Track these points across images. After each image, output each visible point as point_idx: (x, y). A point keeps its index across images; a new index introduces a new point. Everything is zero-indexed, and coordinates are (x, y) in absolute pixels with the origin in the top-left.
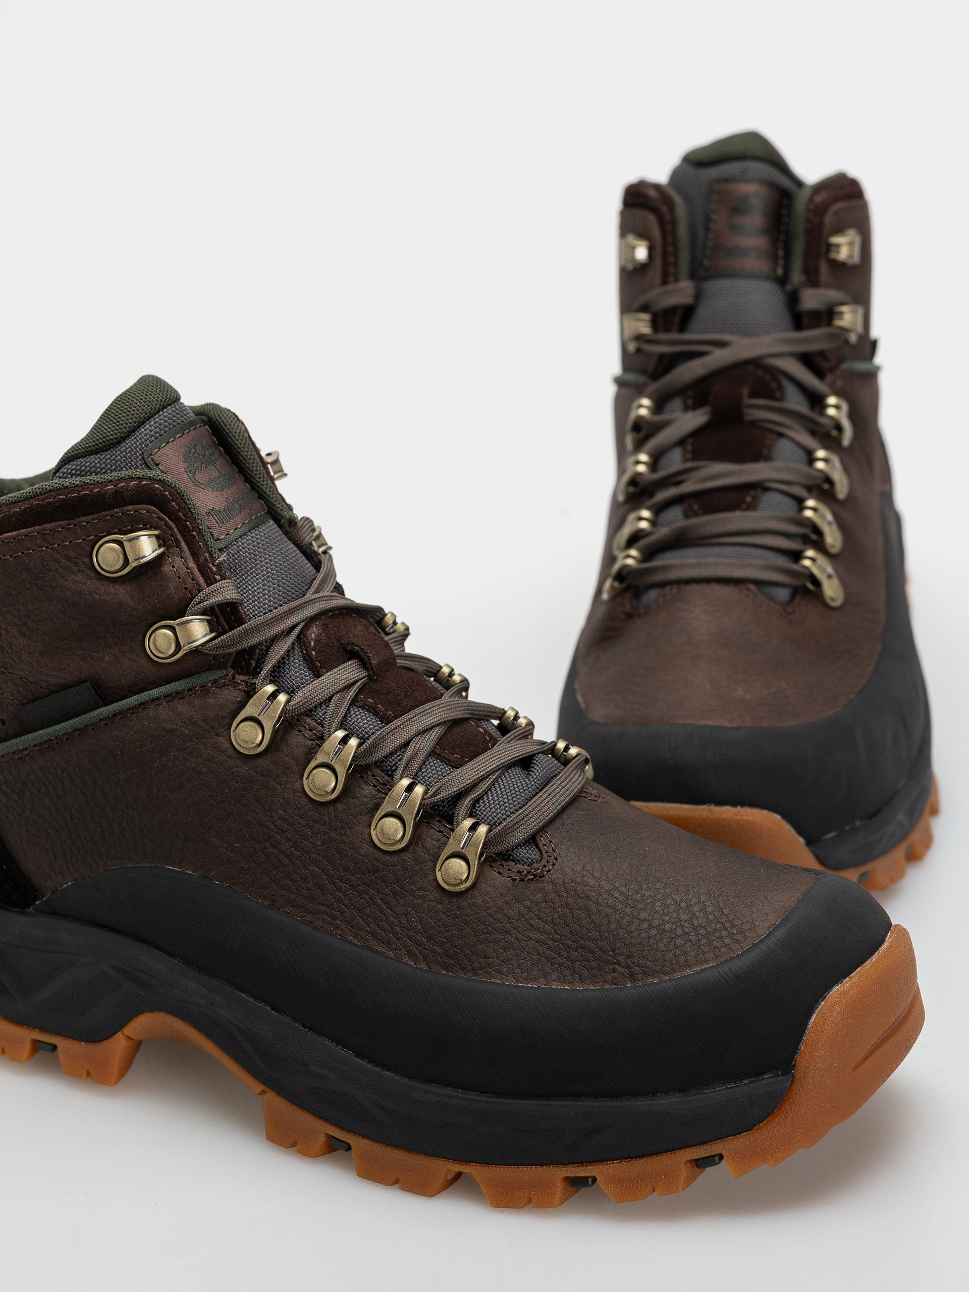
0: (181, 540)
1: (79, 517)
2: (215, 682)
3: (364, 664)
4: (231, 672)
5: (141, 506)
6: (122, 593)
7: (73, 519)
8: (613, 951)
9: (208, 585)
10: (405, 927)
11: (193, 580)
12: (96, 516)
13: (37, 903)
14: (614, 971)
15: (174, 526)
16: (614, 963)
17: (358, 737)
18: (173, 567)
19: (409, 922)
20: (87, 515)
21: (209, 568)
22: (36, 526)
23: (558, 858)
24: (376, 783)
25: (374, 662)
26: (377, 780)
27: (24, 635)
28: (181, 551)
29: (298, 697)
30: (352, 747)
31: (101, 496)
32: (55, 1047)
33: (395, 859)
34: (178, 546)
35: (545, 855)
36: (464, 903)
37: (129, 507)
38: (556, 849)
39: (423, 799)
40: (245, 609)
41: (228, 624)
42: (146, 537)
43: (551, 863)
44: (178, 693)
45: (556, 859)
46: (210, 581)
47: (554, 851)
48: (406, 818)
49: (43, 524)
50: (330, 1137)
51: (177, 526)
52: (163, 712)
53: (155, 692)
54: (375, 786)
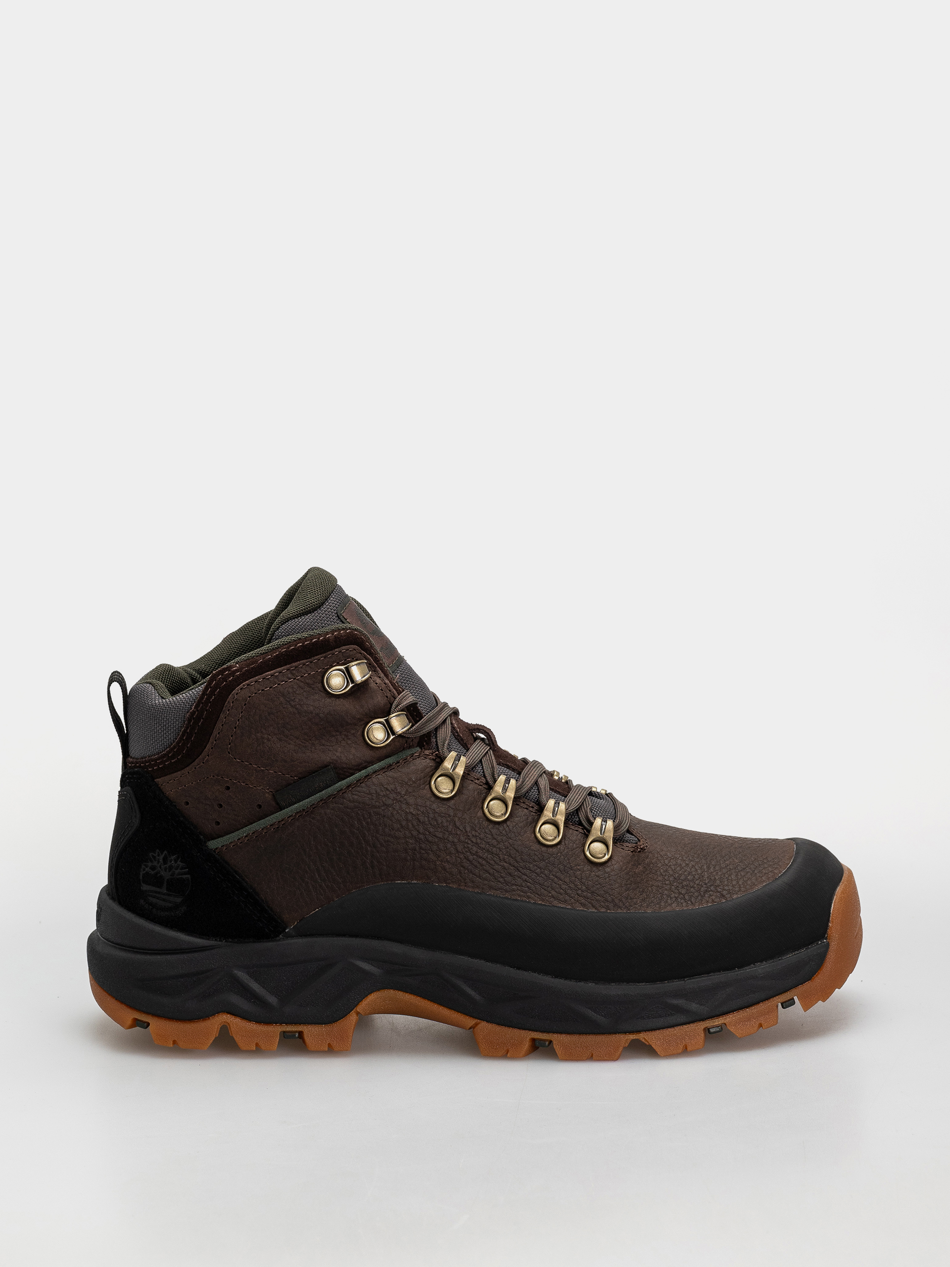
0: (377, 666)
1: (314, 657)
2: (412, 755)
4: (418, 749)
5: (349, 646)
6: (347, 705)
7: (310, 658)
9: (399, 694)
10: (574, 889)
11: (390, 691)
12: (323, 656)
13: (287, 930)
15: (369, 657)
18: (377, 684)
19: (576, 885)
20: (318, 655)
21: (394, 684)
22: (287, 665)
24: (527, 807)
26: (527, 805)
27: (280, 740)
28: (379, 674)
31: (326, 641)
32: (301, 1034)
33: (555, 850)
34: (375, 670)
35: (640, 838)
36: (608, 870)
37: (342, 648)
39: (566, 810)
40: (421, 707)
42: (355, 666)
44: (390, 765)
45: (646, 840)
48: (557, 823)
49: (292, 663)
50: (533, 1040)
51: (372, 658)
52: (381, 777)
53: (376, 766)
54: (527, 809)
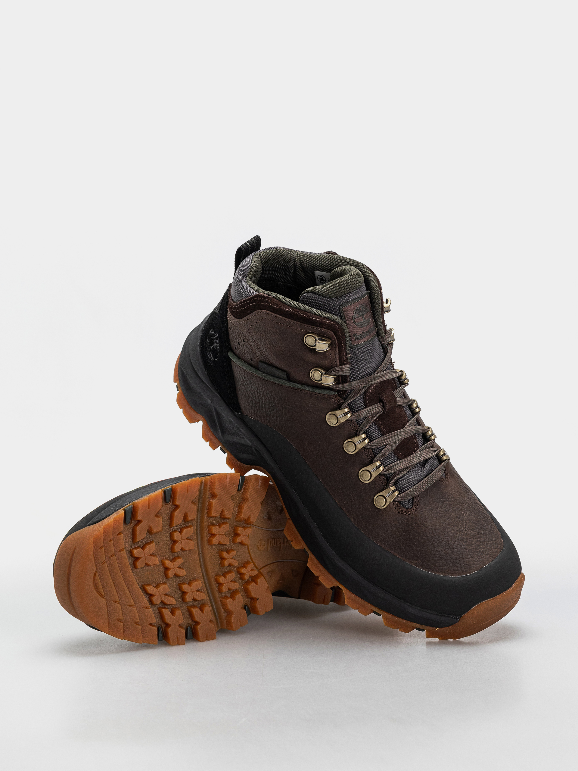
0: (337, 346)
1: (305, 324)
2: (329, 395)
3: (384, 406)
4: (336, 394)
5: (328, 330)
6: (309, 354)
7: (303, 323)
8: (420, 553)
9: (340, 365)
11: (335, 361)
12: (311, 326)
14: (417, 560)
15: (336, 341)
16: (418, 558)
17: (369, 439)
18: (331, 354)
20: (308, 324)
21: (343, 358)
23: (418, 509)
24: (368, 455)
25: (387, 408)
26: (369, 454)
28: (335, 351)
29: (354, 416)
30: (365, 443)
34: (335, 347)
35: (414, 507)
36: (379, 513)
37: (323, 329)
38: (419, 505)
39: (381, 472)
41: (342, 382)
43: (415, 510)
45: (417, 509)
46: (341, 364)
47: (418, 505)
48: (372, 476)
49: (292, 319)
51: (338, 342)
54: (367, 456)
